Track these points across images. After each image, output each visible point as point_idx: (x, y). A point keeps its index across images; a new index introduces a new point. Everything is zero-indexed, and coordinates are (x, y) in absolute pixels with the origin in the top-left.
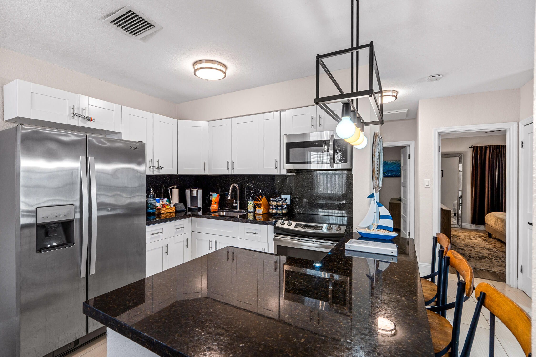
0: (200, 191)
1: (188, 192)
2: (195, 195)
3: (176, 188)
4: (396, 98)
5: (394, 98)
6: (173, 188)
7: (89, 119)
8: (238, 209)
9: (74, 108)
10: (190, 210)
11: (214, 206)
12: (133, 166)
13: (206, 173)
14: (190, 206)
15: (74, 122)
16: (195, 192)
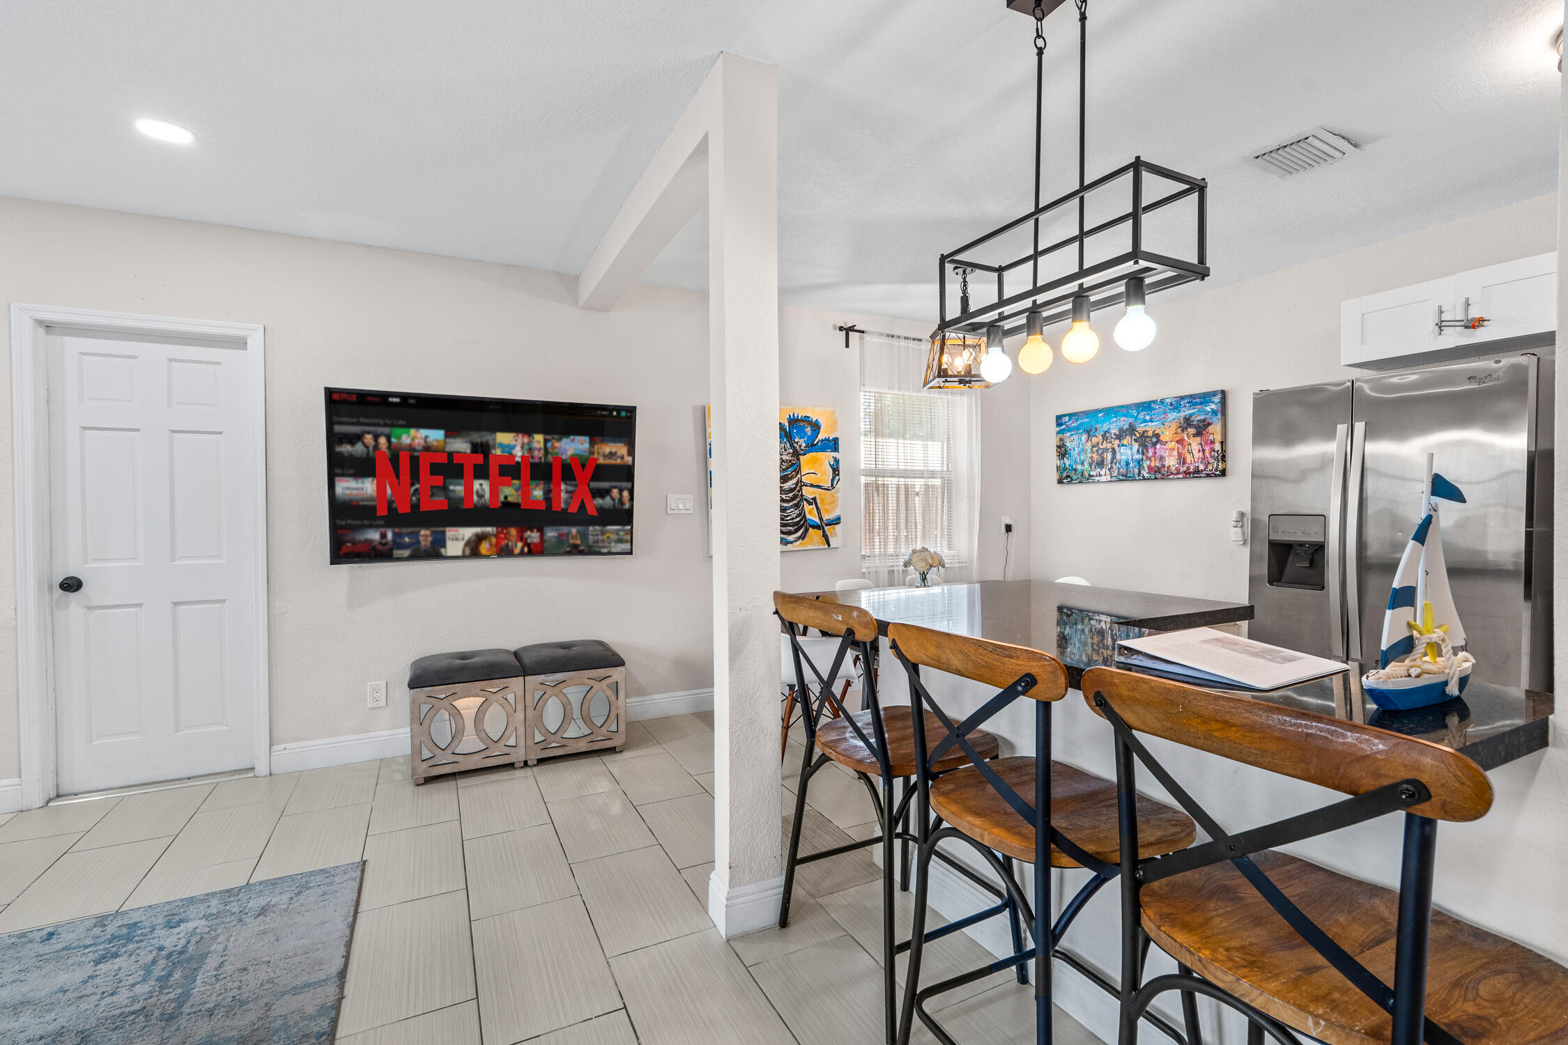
7: (1477, 324)
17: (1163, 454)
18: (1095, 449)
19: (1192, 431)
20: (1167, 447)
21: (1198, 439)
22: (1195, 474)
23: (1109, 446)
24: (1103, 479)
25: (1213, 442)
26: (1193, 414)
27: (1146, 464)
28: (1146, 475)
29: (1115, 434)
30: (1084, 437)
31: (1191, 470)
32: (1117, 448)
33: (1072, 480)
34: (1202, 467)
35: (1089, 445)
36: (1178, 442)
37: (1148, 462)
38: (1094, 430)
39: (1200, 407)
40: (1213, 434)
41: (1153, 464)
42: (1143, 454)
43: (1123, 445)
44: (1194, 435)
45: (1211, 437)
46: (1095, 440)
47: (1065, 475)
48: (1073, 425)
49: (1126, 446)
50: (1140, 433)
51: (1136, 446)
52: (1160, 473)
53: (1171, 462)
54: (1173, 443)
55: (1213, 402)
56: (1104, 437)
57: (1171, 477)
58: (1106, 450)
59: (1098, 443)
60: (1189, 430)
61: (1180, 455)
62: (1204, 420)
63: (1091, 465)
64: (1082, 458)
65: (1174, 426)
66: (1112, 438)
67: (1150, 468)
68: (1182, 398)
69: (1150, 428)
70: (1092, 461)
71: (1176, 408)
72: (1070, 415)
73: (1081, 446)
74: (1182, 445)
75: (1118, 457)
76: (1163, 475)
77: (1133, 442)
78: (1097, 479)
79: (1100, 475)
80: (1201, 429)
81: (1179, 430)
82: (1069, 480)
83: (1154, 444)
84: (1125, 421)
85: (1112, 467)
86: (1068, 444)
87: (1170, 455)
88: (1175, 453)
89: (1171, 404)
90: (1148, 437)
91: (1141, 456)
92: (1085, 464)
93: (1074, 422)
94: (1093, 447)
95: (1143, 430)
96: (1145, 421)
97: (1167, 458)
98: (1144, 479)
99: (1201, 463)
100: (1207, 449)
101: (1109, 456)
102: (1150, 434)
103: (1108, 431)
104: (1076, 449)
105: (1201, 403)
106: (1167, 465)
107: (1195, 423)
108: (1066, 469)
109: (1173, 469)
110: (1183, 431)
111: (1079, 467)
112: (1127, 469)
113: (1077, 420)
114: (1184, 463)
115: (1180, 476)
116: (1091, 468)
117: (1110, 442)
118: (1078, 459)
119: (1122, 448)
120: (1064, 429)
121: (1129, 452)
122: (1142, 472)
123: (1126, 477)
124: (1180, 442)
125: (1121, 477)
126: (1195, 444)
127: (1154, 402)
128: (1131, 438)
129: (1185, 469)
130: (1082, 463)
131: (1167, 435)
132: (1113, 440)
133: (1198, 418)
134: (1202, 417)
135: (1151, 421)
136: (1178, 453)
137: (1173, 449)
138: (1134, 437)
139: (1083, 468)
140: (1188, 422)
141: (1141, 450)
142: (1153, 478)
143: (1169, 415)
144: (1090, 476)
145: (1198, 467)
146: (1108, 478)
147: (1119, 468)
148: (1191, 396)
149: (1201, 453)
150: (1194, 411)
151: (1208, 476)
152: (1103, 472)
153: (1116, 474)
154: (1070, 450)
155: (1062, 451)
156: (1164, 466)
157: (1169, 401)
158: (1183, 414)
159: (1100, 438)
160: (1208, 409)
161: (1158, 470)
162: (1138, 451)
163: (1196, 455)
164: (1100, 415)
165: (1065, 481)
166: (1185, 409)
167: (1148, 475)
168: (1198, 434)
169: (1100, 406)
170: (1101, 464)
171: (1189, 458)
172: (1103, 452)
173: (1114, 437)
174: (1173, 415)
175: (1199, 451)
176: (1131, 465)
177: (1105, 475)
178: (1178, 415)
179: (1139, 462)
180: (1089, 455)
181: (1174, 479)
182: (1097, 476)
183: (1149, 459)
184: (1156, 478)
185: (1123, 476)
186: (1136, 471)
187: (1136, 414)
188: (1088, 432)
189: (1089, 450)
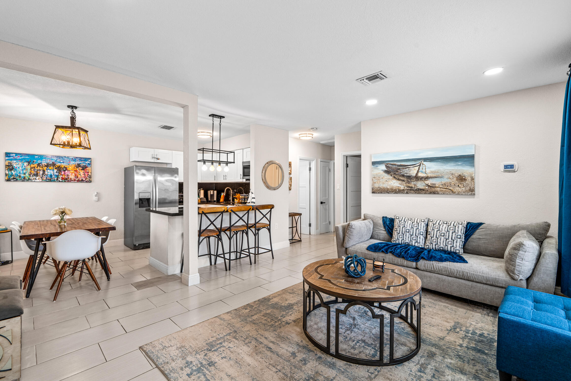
0: (215, 192)
1: (209, 192)
2: (212, 193)
3: (203, 190)
4: (313, 137)
5: (312, 138)
6: (201, 190)
7: (158, 159)
8: (231, 201)
9: (152, 155)
10: (210, 201)
11: (222, 200)
12: (173, 178)
13: (216, 182)
14: (210, 200)
15: (153, 161)
16: (212, 192)
17: (68, 174)
18: (32, 169)
19: (81, 168)
20: (70, 172)
21: (83, 171)
22: (82, 181)
23: (41, 169)
24: (38, 180)
25: (88, 172)
26: (81, 163)
27: (60, 177)
28: (60, 180)
29: (45, 165)
30: (26, 164)
31: (80, 180)
32: (46, 170)
33: (17, 180)
34: (84, 179)
35: (29, 167)
36: (75, 171)
37: (62, 176)
38: (32, 162)
39: (83, 162)
40: (88, 170)
41: (64, 177)
42: (59, 173)
43: (49, 169)
44: (81, 170)
45: (88, 171)
46: (32, 166)
47: (12, 177)
48: (18, 158)
49: (50, 169)
50: (57, 166)
51: (55, 171)
52: (67, 180)
53: (72, 177)
54: (73, 171)
55: (88, 161)
56: (39, 165)
57: (72, 181)
58: (40, 170)
59: (35, 167)
60: (79, 168)
61: (75, 175)
62: (85, 166)
63: (30, 175)
64: (24, 172)
65: (73, 166)
66: (43, 166)
67: (62, 178)
68: (77, 158)
69: (63, 165)
70: (31, 173)
71: (73, 160)
72: (16, 154)
73: (24, 167)
74: (77, 172)
75: (46, 173)
76: (69, 181)
77: (54, 169)
78: (34, 180)
79: (35, 179)
80: (84, 168)
81: (75, 167)
82: (15, 180)
83: (65, 171)
84: (50, 161)
85: (42, 177)
86: (14, 165)
87: (71, 175)
88: (74, 174)
89: (72, 159)
90: (61, 168)
91: (58, 174)
92: (26, 174)
93: (19, 157)
94: (31, 168)
95: (59, 165)
96: (60, 162)
97: (70, 176)
98: (59, 181)
99: (84, 178)
100: (86, 174)
101: (41, 172)
102: (63, 167)
103: (41, 163)
104: (20, 168)
105: (84, 161)
106: (70, 178)
107: (82, 166)
108: (13, 175)
109: (73, 179)
110: (77, 168)
111: (22, 175)
112: (51, 178)
113: (21, 157)
114: (77, 177)
115: (76, 181)
116: (30, 176)
117: (42, 167)
118: (22, 172)
119: (48, 170)
120: (12, 159)
121: (52, 172)
122: (59, 179)
123: (50, 180)
124: (76, 171)
125: (47, 180)
126: (82, 172)
127: (65, 157)
128: (53, 167)
129: (78, 179)
130: (25, 174)
131: (70, 168)
132: (43, 167)
133: (83, 165)
134: (85, 165)
135: (63, 162)
136: (75, 174)
137: (73, 173)
138: (54, 167)
139: (25, 176)
140: (79, 165)
141: (58, 172)
142: (64, 181)
143: (71, 162)
144: (29, 179)
145: (83, 179)
146: (41, 180)
147: (46, 177)
148: (80, 158)
149: (84, 175)
150: (81, 162)
151: (86, 182)
152: (38, 178)
153: (45, 179)
154: (16, 168)
155: (10, 167)
156: (69, 178)
157: (71, 158)
158: (77, 163)
159: (36, 165)
160: (87, 163)
161: (67, 179)
162: (57, 172)
163: (82, 176)
164: (36, 157)
165: (12, 180)
166: (78, 161)
167: (61, 180)
168: (83, 169)
169: (37, 154)
170: (37, 175)
171: (79, 176)
172: (38, 171)
173: (44, 166)
174: (72, 162)
175: (83, 174)
176: (53, 176)
177: (39, 179)
178: (75, 163)
179: (57, 176)
180: (29, 171)
181: (73, 182)
182: (34, 179)
183: (62, 175)
184: (65, 182)
185: (49, 180)
186: (56, 179)
187: (56, 160)
188: (29, 163)
189: (29, 169)
